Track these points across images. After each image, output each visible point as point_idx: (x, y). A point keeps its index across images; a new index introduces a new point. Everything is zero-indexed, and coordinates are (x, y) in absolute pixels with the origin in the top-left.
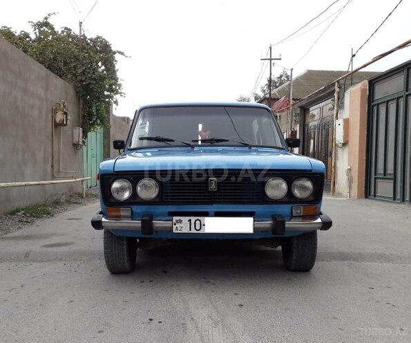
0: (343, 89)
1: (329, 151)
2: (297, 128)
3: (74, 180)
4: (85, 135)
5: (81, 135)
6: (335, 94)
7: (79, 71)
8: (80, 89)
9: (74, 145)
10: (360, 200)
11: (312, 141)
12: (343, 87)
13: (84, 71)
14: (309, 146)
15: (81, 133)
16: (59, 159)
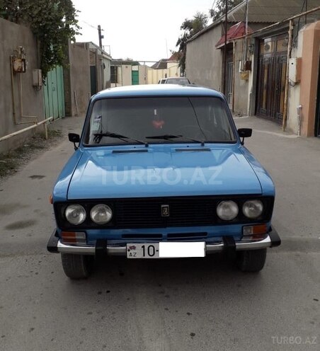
0: (297, 27)
1: (282, 86)
2: (252, 58)
3: (35, 125)
4: (44, 74)
5: (40, 76)
6: (289, 32)
7: (36, 12)
8: (37, 31)
9: (34, 86)
10: (310, 139)
11: (266, 71)
12: (297, 25)
13: (40, 11)
14: (262, 81)
15: (40, 74)
16: (20, 104)
